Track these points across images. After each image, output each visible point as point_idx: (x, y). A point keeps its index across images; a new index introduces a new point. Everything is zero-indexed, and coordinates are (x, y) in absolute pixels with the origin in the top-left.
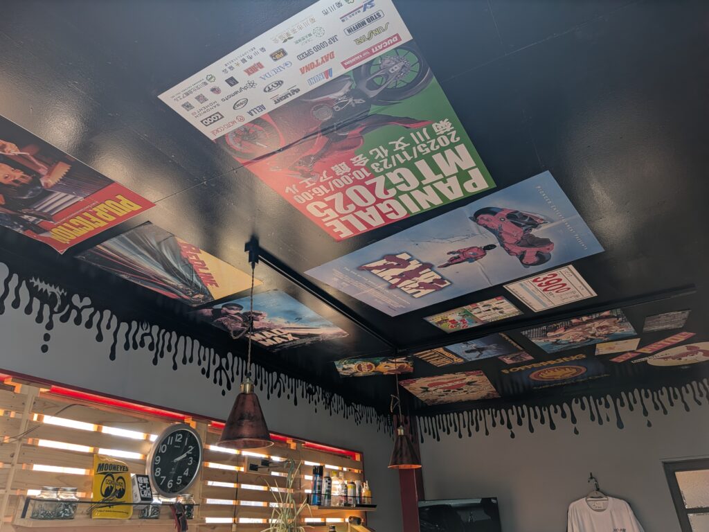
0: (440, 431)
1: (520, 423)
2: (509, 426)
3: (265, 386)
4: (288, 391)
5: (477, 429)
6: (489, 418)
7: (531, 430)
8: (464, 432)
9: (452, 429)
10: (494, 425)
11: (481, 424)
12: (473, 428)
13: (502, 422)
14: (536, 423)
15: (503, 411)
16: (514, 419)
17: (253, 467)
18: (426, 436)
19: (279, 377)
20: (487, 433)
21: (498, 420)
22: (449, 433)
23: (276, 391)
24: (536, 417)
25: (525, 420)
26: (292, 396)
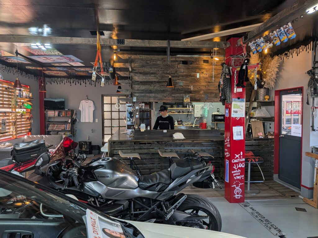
0: (52, 82)
1: (73, 83)
2: (70, 83)
3: (7, 71)
4: (12, 71)
5: (62, 83)
6: (66, 80)
7: (76, 84)
8: (59, 83)
9: (55, 82)
10: (67, 82)
11: (63, 82)
12: (61, 82)
13: (69, 82)
14: (77, 83)
15: (69, 79)
16: (72, 81)
17: (6, 89)
18: (48, 83)
19: (10, 68)
20: (65, 84)
21: (68, 81)
22: (54, 83)
23: (9, 72)
24: (77, 82)
25: (74, 82)
26: (13, 73)
